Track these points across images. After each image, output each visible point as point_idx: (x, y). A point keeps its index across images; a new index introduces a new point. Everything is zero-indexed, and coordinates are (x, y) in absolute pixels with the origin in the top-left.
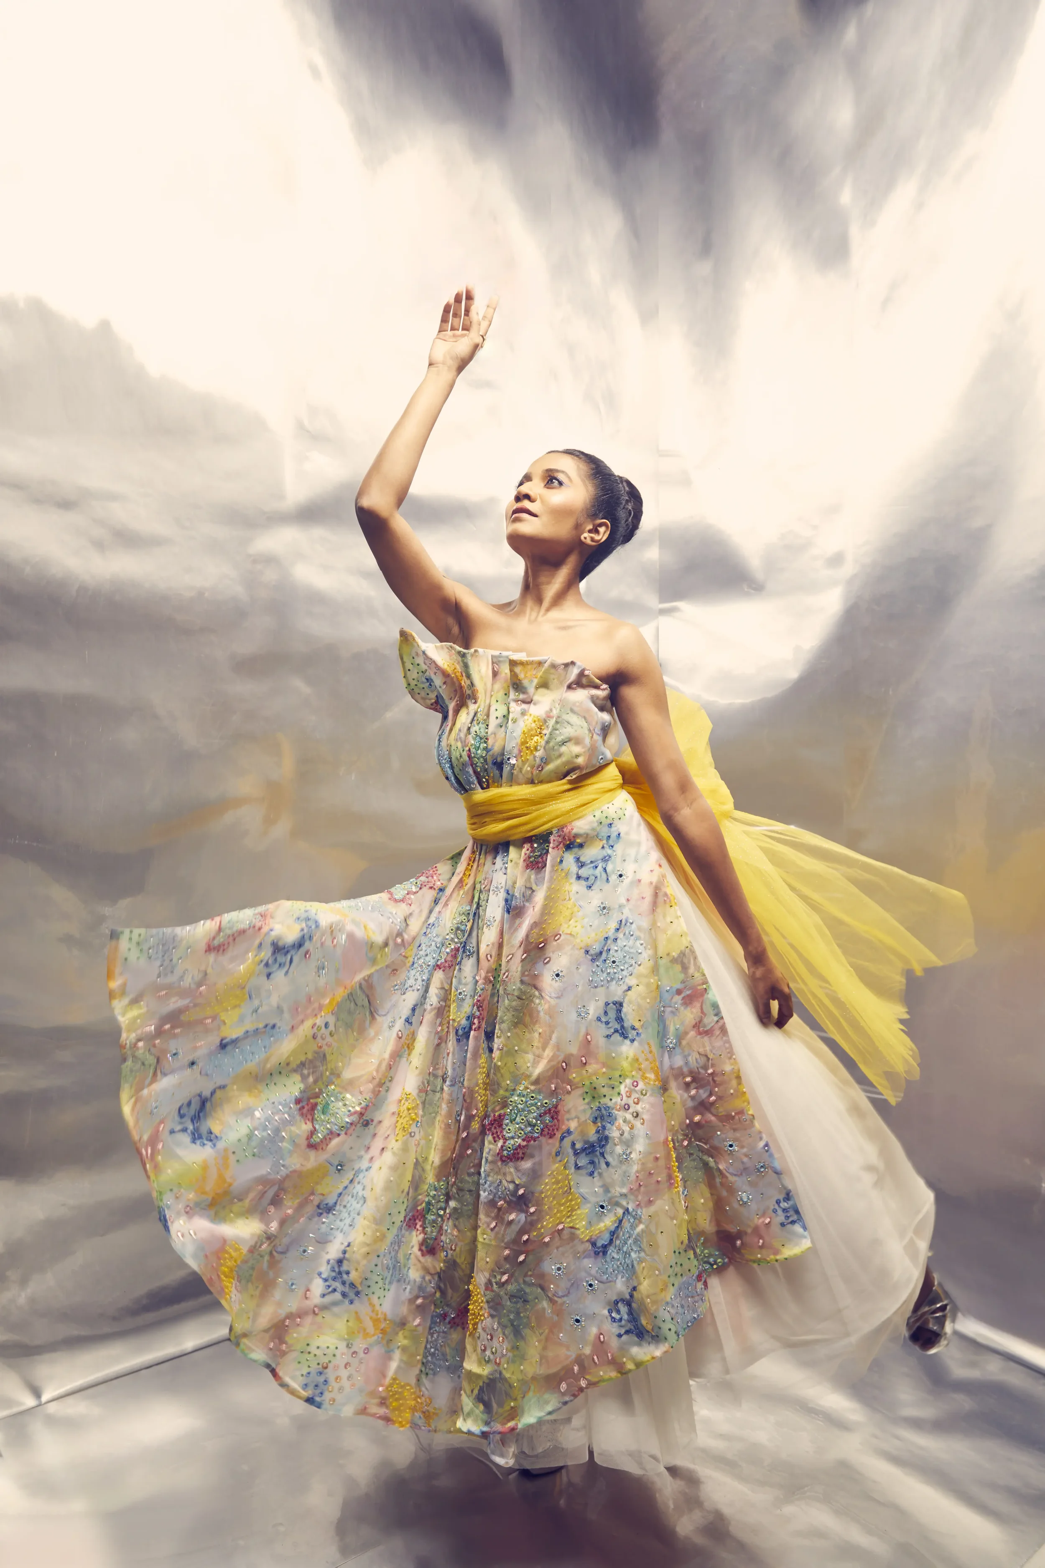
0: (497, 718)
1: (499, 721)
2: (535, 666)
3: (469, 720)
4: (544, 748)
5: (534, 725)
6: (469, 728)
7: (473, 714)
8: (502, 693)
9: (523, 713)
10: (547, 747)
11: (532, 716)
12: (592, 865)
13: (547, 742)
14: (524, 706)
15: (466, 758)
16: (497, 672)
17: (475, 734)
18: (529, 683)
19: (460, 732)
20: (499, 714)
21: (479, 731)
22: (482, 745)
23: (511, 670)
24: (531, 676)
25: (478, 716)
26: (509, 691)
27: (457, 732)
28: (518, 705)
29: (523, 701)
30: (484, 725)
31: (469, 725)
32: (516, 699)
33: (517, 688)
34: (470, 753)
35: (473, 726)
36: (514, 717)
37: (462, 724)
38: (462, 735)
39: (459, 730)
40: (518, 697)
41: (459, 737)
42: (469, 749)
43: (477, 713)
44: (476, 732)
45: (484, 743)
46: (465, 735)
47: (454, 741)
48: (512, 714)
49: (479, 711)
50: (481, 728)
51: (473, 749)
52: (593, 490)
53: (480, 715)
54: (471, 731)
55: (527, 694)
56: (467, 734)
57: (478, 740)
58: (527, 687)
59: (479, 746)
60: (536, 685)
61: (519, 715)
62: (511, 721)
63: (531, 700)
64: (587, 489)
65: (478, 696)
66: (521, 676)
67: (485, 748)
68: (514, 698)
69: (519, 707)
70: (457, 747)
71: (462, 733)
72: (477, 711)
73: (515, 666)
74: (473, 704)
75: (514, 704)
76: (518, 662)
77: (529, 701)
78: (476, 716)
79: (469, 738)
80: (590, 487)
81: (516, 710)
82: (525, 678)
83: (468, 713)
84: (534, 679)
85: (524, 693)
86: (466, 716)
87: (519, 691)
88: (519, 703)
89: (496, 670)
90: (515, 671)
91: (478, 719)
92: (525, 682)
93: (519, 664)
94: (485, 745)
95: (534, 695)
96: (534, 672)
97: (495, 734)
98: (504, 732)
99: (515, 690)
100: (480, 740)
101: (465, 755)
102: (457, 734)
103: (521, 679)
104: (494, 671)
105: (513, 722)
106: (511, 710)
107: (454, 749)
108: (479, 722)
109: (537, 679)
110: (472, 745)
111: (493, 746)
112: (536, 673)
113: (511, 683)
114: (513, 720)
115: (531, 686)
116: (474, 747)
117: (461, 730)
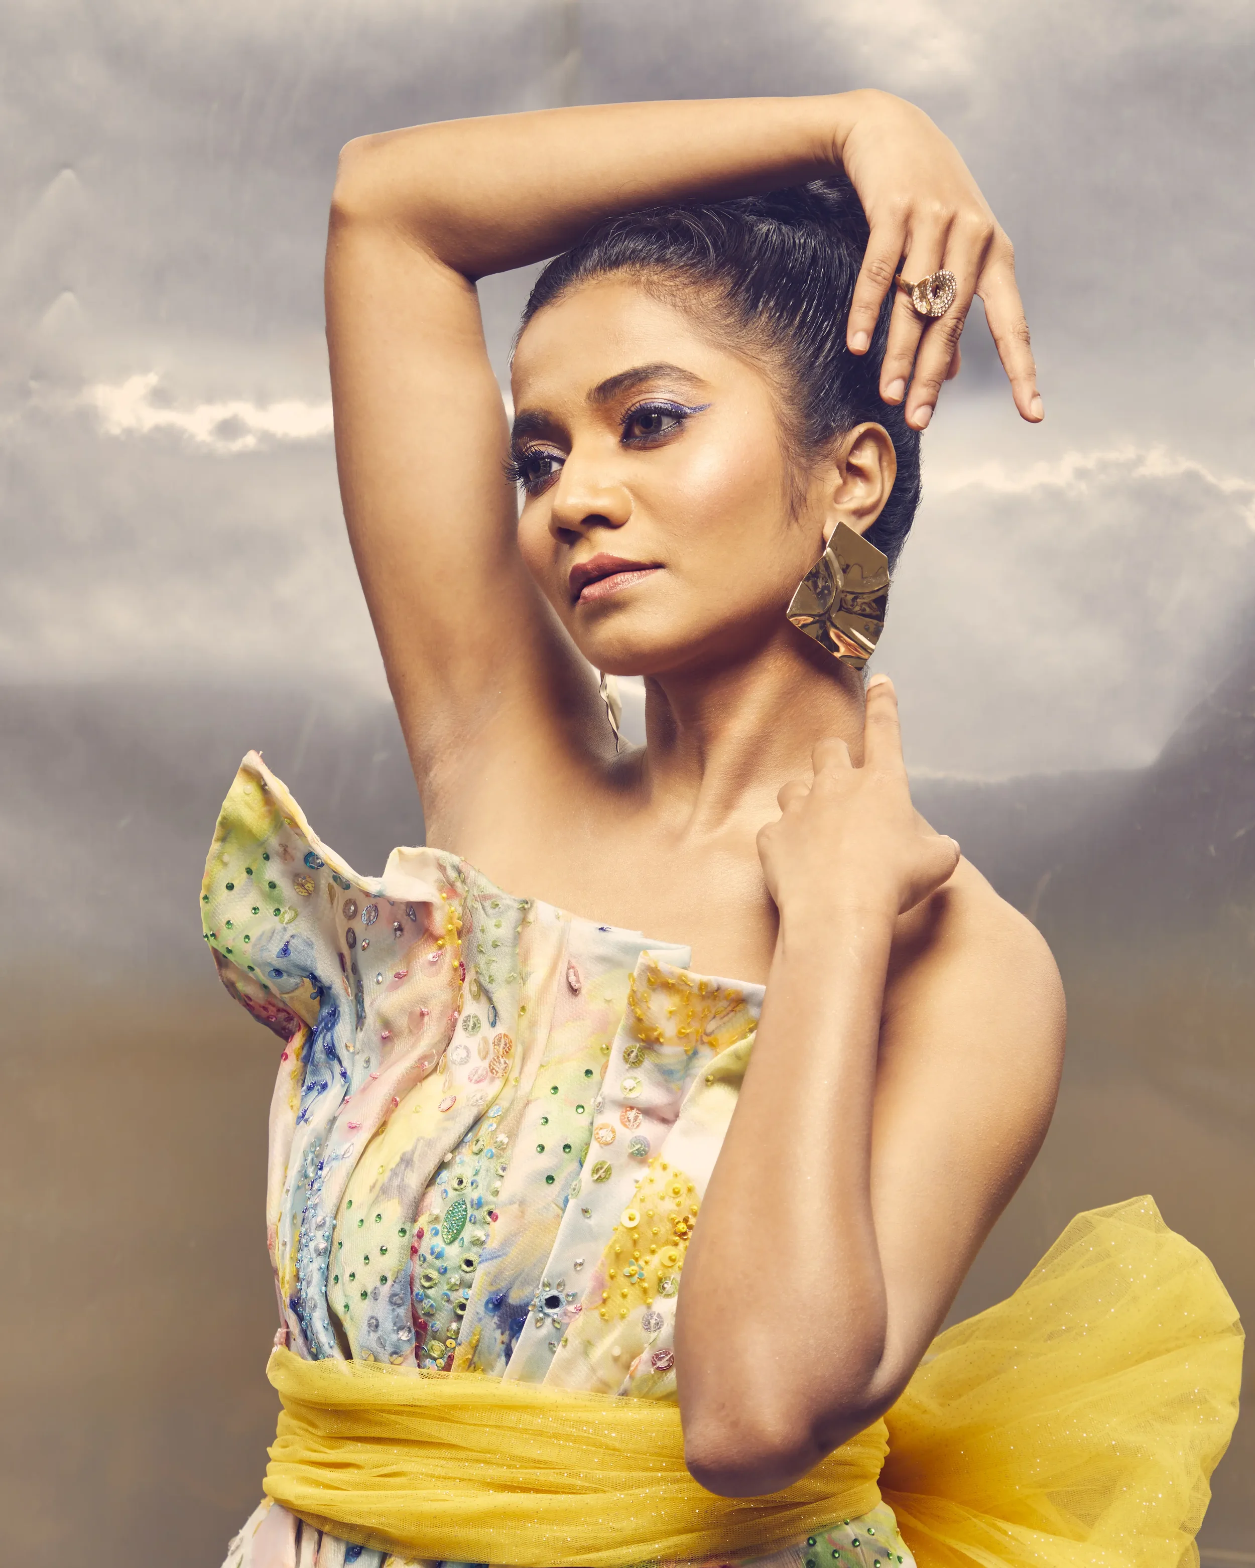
0: (541, 1148)
1: (544, 1163)
2: (722, 1004)
3: (450, 1139)
5: (669, 1204)
6: (442, 1166)
7: (468, 1119)
9: (641, 1155)
14: (648, 1129)
15: (403, 1258)
16: (576, 990)
17: (456, 1190)
18: (685, 1057)
19: (407, 1166)
20: (553, 1138)
21: (470, 1181)
22: (470, 1232)
23: (634, 1000)
24: (698, 1038)
25: (485, 1128)
26: (605, 1067)
27: (393, 1165)
28: (625, 1122)
29: (648, 1112)
30: (495, 1165)
31: (445, 1154)
32: (625, 1098)
33: (636, 1063)
34: (419, 1246)
35: (458, 1159)
36: (604, 1162)
37: (418, 1140)
38: (414, 1180)
39: (402, 1159)
40: (632, 1095)
41: (396, 1182)
42: (419, 1232)
43: (484, 1118)
44: (461, 1182)
45: (477, 1225)
46: (422, 1184)
47: (371, 1190)
48: (602, 1147)
49: (491, 1113)
50: (482, 1173)
51: (436, 1234)
52: (778, 358)
53: (491, 1125)
54: (444, 1175)
55: (669, 1090)
56: (431, 1181)
57: (460, 1211)
58: (672, 1068)
59: (459, 1232)
60: (711, 1074)
61: (624, 1159)
62: (590, 1172)
63: (677, 1116)
64: (760, 372)
65: (505, 1063)
66: (668, 1028)
67: (478, 1243)
68: (620, 1095)
69: (627, 1130)
70: (379, 1216)
71: (413, 1172)
72: (486, 1112)
73: (654, 990)
74: (478, 1082)
75: (612, 1117)
76: (671, 981)
77: (669, 1116)
78: (477, 1127)
79: (434, 1195)
80: (763, 358)
81: (617, 1137)
82: (680, 1038)
83: (451, 1109)
84: (705, 1050)
85: (658, 1084)
86: (441, 1116)
87: (640, 1073)
88: (632, 1114)
89: (573, 984)
90: (649, 1008)
91: (481, 1139)
92: (671, 1052)
93: (669, 988)
94: (480, 1234)
95: (693, 1100)
96: (711, 1026)
97: (522, 1203)
98: (556, 1205)
99: (629, 1068)
100: (466, 1211)
101: (402, 1247)
102: (391, 1170)
103: (662, 1040)
104: (569, 984)
105: (596, 1177)
106: (598, 1134)
107: (362, 1221)
108: (481, 1151)
109: (717, 1054)
110: (437, 1219)
111: (506, 1243)
112: (717, 1028)
113: (619, 1043)
114: (598, 1170)
115: (689, 1069)
116: (439, 1227)
117: (412, 1161)
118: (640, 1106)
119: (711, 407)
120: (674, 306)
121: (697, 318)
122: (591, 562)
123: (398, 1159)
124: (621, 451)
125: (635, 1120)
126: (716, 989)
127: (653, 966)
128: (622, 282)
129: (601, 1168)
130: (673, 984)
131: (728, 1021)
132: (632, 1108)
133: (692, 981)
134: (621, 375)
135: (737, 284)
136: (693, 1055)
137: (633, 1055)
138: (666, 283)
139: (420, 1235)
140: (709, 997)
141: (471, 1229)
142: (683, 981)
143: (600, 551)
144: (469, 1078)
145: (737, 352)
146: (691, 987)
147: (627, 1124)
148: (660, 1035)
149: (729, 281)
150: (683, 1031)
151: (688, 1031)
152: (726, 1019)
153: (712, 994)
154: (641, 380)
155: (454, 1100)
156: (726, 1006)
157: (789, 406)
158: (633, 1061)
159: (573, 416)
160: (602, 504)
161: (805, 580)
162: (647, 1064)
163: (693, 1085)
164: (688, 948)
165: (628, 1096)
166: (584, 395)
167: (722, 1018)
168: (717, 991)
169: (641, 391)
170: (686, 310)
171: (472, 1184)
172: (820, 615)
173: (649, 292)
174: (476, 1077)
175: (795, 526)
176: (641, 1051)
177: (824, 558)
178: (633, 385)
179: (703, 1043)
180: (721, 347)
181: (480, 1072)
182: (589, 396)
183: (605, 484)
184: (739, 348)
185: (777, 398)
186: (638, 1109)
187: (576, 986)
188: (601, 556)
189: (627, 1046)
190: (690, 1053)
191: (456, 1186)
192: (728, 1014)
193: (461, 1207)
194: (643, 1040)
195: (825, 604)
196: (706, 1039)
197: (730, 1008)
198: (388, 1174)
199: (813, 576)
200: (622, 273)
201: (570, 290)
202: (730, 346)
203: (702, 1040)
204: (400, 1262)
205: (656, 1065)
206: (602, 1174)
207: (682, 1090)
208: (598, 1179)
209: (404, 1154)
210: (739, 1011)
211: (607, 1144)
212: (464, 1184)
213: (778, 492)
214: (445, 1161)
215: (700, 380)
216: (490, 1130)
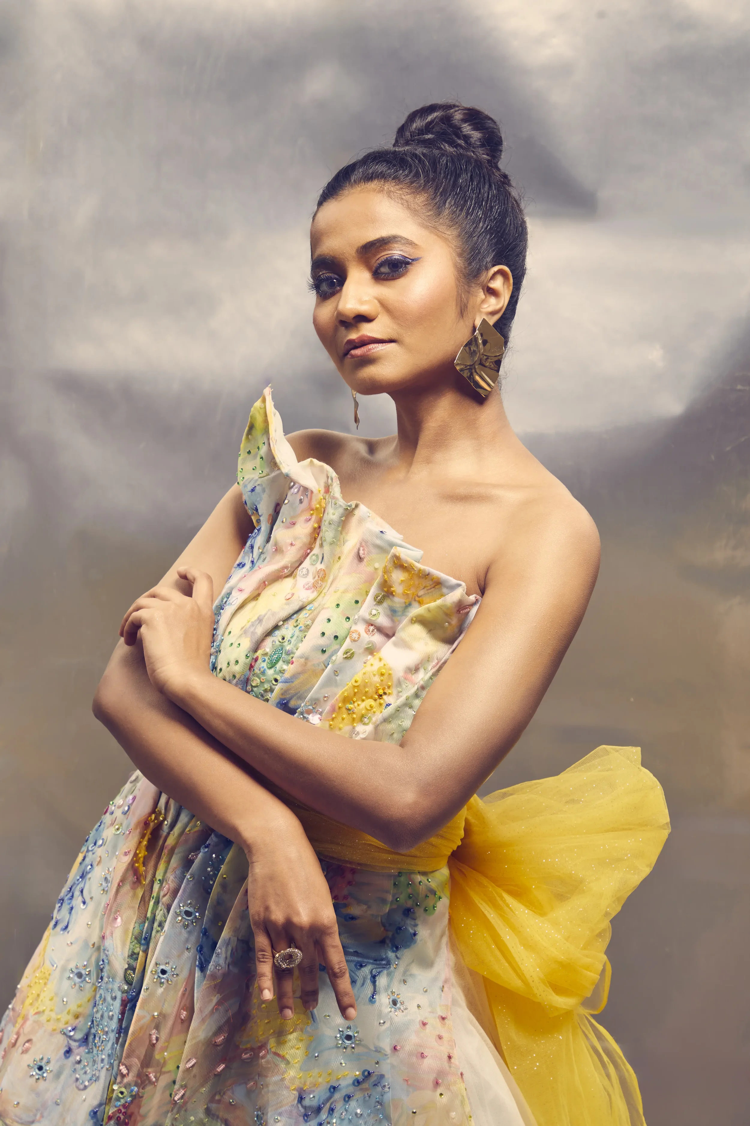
0: (323, 634)
1: (322, 642)
2: (429, 583)
3: (284, 614)
4: (376, 727)
5: (377, 679)
6: (276, 627)
7: (297, 608)
8: (349, 597)
9: (371, 650)
10: (381, 727)
11: (381, 664)
12: (356, 959)
13: (386, 720)
14: (377, 638)
15: (245, 669)
16: (360, 558)
17: (280, 642)
18: (404, 605)
19: (259, 623)
20: (330, 630)
21: (288, 640)
22: (280, 665)
23: (386, 571)
24: (413, 597)
25: (302, 615)
26: (364, 601)
27: (253, 620)
28: (367, 631)
29: (380, 630)
30: (301, 635)
31: (279, 621)
32: (370, 619)
33: (380, 602)
34: (255, 665)
35: (286, 626)
36: (351, 650)
37: (269, 610)
38: (260, 631)
39: (258, 618)
40: (374, 619)
41: (252, 629)
42: (256, 658)
43: (305, 609)
44: (283, 639)
45: (285, 663)
46: (263, 634)
47: (241, 629)
48: (351, 642)
49: (308, 608)
50: (295, 638)
51: (264, 661)
52: (455, 233)
53: (306, 614)
54: (277, 632)
55: (393, 621)
56: (269, 633)
57: (278, 653)
58: (396, 609)
59: (276, 663)
60: (415, 617)
61: (361, 651)
62: (343, 653)
63: (394, 635)
64: (446, 240)
65: (321, 584)
66: (398, 589)
67: (282, 672)
68: (368, 617)
69: (367, 636)
70: (239, 644)
71: (261, 626)
72: (306, 606)
73: (396, 567)
74: (307, 589)
75: (361, 628)
76: (405, 565)
77: (390, 634)
78: (299, 613)
79: (269, 641)
80: (448, 233)
81: (360, 638)
82: (403, 595)
83: (290, 600)
84: (415, 604)
85: (388, 616)
86: (285, 601)
87: (380, 609)
88: (371, 628)
89: (361, 555)
90: (391, 576)
91: (299, 620)
92: (398, 601)
93: (404, 568)
94: (285, 667)
95: (403, 629)
96: (421, 593)
97: (307, 659)
98: (324, 664)
99: (376, 604)
100: (282, 654)
101: (245, 664)
102: (252, 622)
103: (394, 594)
104: (358, 553)
105: (345, 656)
106: (351, 634)
107: (232, 644)
108: (297, 626)
109: (421, 607)
110: (266, 654)
111: (294, 677)
112: (424, 594)
113: (373, 590)
114: (347, 653)
115: (405, 612)
116: (267, 659)
117: (262, 621)
118: (377, 625)
119: (421, 259)
120: (402, 204)
121: (414, 212)
122: (357, 338)
123: (256, 618)
124: (373, 281)
125: (372, 631)
126: (427, 574)
127: (398, 555)
128: (374, 190)
129: (349, 652)
130: (406, 567)
131: (430, 592)
132: (372, 625)
133: (416, 567)
134: (375, 240)
135: (435, 193)
136: (409, 605)
137: (379, 598)
138: (397, 192)
139: (256, 660)
140: (423, 578)
141: (281, 663)
142: (412, 566)
143: (362, 333)
144: (304, 586)
145: (434, 230)
146: (415, 570)
147: (368, 632)
148: (394, 591)
149: (431, 191)
150: (406, 591)
151: (409, 592)
152: (430, 591)
153: (426, 576)
154: (386, 243)
155: (293, 594)
156: (431, 584)
157: (460, 258)
158: (379, 601)
159: (348, 260)
160: (364, 309)
161: (464, 346)
162: (385, 604)
163: (405, 621)
164: (422, 552)
165: (371, 618)
166: (355, 250)
167: (428, 590)
168: (428, 575)
169: (386, 249)
170: (408, 208)
171: (288, 641)
172: (470, 366)
173: (389, 196)
174: (307, 587)
175: (461, 321)
176: (384, 597)
177: (475, 336)
178: (381, 246)
179: (415, 600)
180: (426, 227)
181: (309, 585)
182: (357, 251)
183: (366, 298)
184: (435, 228)
185: (454, 254)
186: (375, 626)
187: (362, 556)
188: (363, 336)
189: (377, 592)
190: (407, 604)
191: (281, 640)
192: (431, 589)
193: (280, 652)
194: (385, 591)
195: (473, 359)
196: (417, 599)
197: (433, 586)
198: (250, 623)
199: (469, 344)
200: (374, 185)
201: (346, 192)
202: (431, 227)
203: (415, 599)
204: (243, 670)
205: (389, 606)
206: (349, 656)
207: (400, 622)
208: (346, 657)
209: (260, 616)
210: (438, 588)
211: (355, 641)
212: (285, 640)
213: (454, 303)
214: (279, 625)
215: (416, 245)
216: (305, 616)
